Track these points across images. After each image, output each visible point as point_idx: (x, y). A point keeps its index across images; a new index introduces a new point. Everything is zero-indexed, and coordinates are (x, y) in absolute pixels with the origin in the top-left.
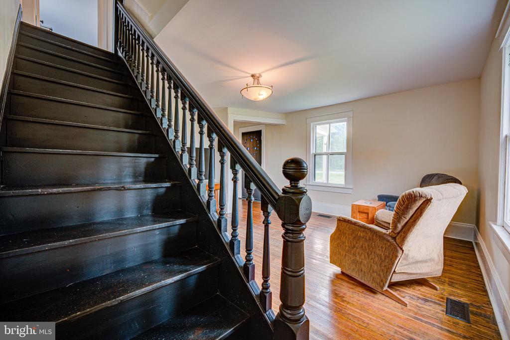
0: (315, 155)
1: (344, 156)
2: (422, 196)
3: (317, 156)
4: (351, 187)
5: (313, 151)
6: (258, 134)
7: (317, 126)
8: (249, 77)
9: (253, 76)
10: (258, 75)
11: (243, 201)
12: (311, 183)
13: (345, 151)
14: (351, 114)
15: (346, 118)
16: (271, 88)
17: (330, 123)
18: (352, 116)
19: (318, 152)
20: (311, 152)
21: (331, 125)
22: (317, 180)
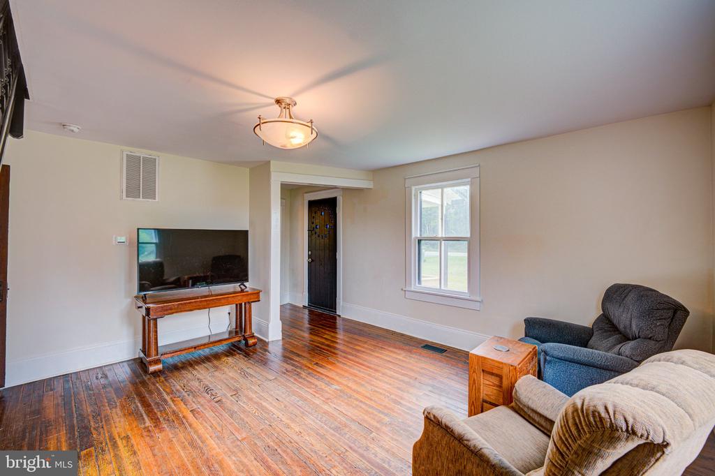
0: (419, 241)
1: (466, 242)
2: (634, 433)
3: (423, 242)
4: (478, 298)
5: (416, 234)
6: (331, 204)
7: (423, 192)
8: (271, 104)
9: (278, 102)
10: (288, 101)
11: (309, 311)
12: (412, 289)
13: (469, 235)
14: (476, 172)
15: (469, 179)
16: (309, 124)
17: (442, 188)
18: (478, 176)
19: (425, 235)
20: (413, 236)
21: (445, 190)
22: (423, 284)
